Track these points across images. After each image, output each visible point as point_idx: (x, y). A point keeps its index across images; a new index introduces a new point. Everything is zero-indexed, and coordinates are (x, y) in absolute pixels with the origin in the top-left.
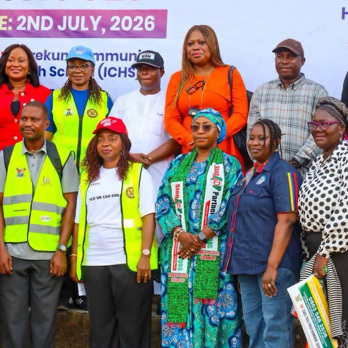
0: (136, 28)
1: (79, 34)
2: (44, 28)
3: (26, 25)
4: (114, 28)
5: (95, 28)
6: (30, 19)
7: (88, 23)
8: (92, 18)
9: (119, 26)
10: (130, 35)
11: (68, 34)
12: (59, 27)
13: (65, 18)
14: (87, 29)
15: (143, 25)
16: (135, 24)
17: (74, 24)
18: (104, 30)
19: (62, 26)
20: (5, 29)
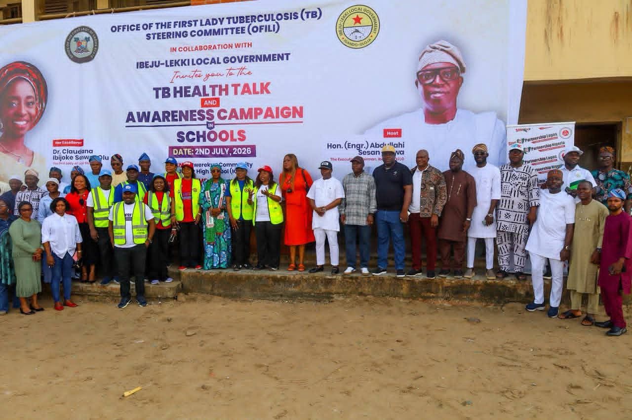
0: (244, 153)
1: (221, 156)
2: (206, 153)
3: (199, 153)
4: (234, 153)
5: (227, 153)
6: (200, 150)
7: (224, 151)
8: (225, 149)
9: (237, 152)
10: (242, 156)
11: (216, 156)
12: (212, 153)
13: (214, 149)
14: (224, 154)
15: (246, 152)
16: (243, 151)
17: (218, 152)
18: (231, 154)
19: (213, 152)
20: (191, 154)
